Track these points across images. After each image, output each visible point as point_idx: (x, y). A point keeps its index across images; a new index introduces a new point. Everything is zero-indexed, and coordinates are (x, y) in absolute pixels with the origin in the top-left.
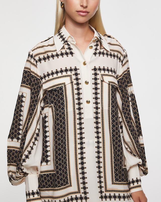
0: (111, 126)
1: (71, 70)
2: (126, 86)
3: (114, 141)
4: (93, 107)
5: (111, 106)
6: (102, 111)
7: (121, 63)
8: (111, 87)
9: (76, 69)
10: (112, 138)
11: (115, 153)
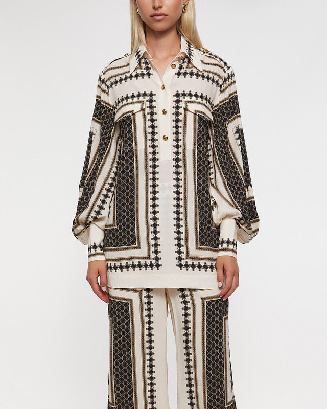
0: (196, 171)
1: (145, 95)
2: (225, 120)
3: (199, 191)
4: (172, 145)
5: (197, 145)
6: (185, 150)
7: (219, 88)
8: (197, 118)
9: (151, 95)
10: (198, 188)
11: (201, 209)
